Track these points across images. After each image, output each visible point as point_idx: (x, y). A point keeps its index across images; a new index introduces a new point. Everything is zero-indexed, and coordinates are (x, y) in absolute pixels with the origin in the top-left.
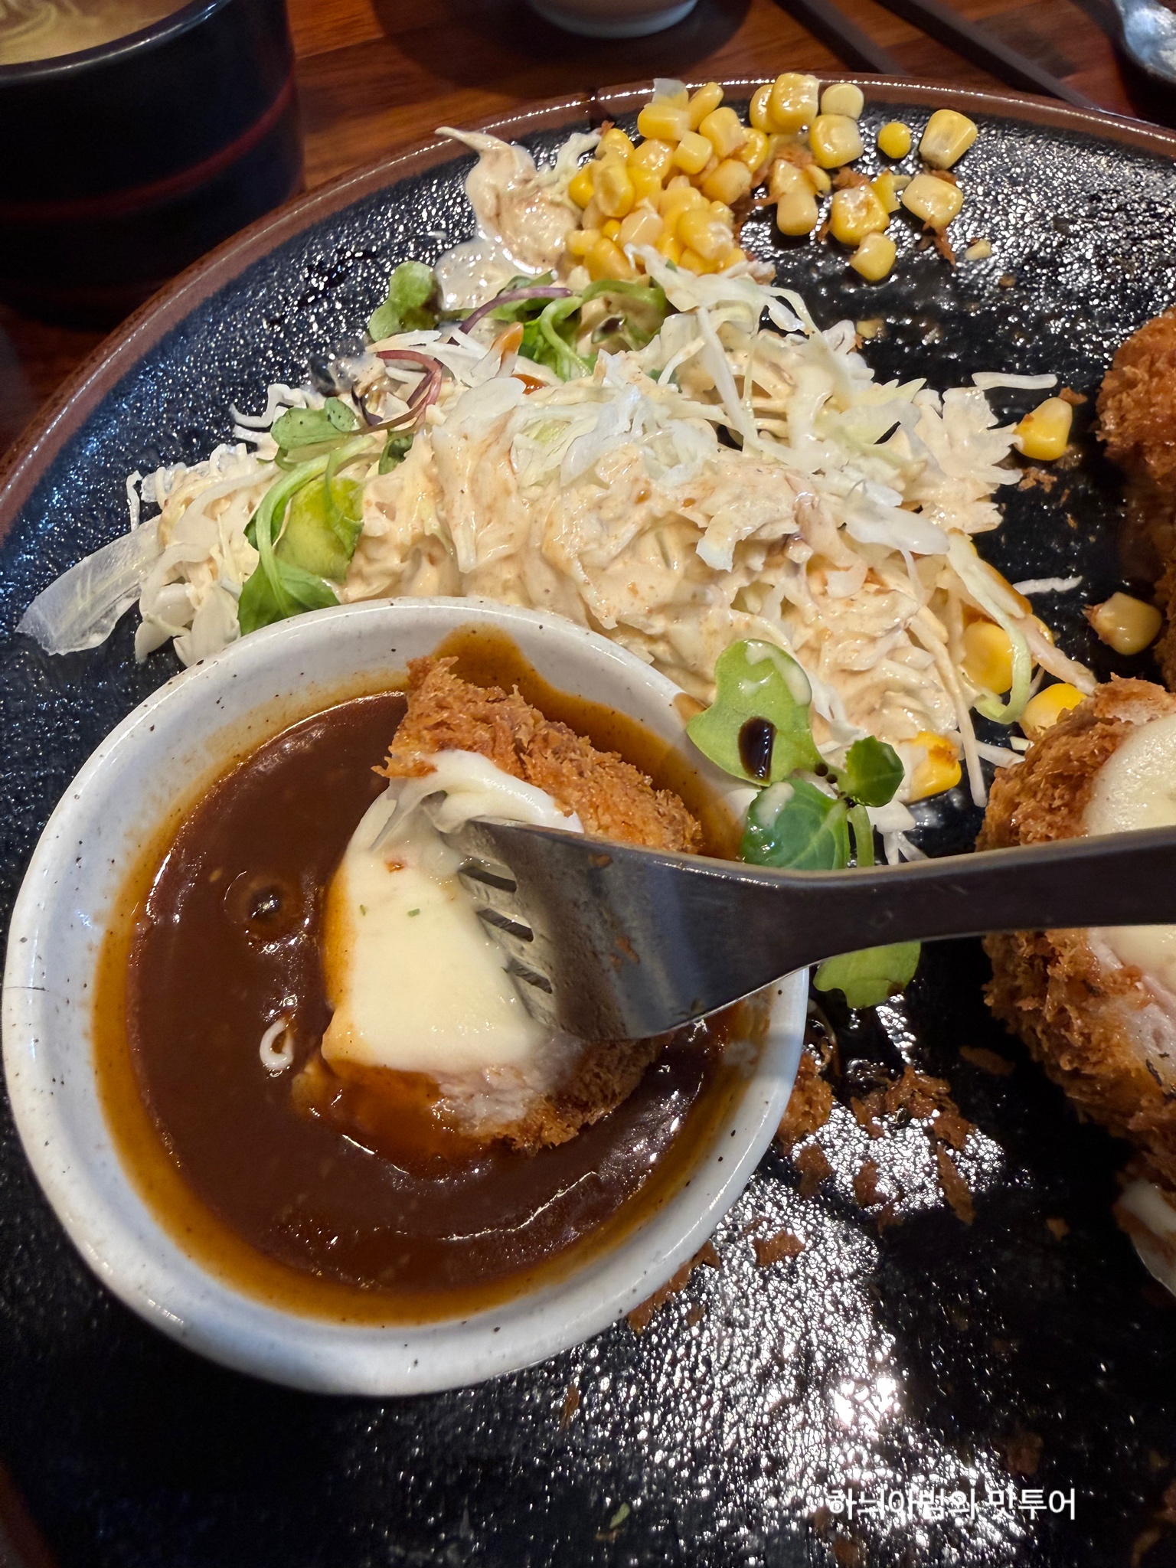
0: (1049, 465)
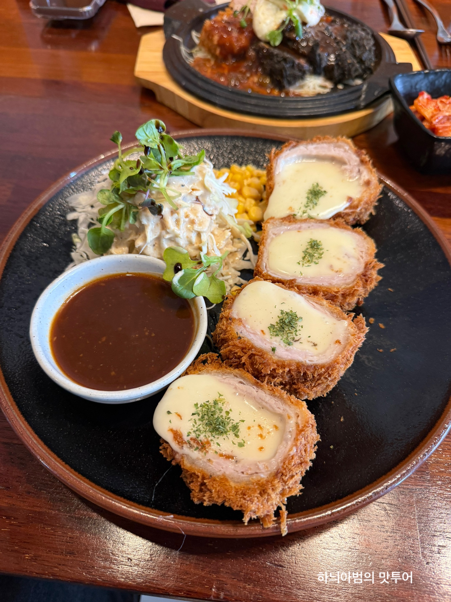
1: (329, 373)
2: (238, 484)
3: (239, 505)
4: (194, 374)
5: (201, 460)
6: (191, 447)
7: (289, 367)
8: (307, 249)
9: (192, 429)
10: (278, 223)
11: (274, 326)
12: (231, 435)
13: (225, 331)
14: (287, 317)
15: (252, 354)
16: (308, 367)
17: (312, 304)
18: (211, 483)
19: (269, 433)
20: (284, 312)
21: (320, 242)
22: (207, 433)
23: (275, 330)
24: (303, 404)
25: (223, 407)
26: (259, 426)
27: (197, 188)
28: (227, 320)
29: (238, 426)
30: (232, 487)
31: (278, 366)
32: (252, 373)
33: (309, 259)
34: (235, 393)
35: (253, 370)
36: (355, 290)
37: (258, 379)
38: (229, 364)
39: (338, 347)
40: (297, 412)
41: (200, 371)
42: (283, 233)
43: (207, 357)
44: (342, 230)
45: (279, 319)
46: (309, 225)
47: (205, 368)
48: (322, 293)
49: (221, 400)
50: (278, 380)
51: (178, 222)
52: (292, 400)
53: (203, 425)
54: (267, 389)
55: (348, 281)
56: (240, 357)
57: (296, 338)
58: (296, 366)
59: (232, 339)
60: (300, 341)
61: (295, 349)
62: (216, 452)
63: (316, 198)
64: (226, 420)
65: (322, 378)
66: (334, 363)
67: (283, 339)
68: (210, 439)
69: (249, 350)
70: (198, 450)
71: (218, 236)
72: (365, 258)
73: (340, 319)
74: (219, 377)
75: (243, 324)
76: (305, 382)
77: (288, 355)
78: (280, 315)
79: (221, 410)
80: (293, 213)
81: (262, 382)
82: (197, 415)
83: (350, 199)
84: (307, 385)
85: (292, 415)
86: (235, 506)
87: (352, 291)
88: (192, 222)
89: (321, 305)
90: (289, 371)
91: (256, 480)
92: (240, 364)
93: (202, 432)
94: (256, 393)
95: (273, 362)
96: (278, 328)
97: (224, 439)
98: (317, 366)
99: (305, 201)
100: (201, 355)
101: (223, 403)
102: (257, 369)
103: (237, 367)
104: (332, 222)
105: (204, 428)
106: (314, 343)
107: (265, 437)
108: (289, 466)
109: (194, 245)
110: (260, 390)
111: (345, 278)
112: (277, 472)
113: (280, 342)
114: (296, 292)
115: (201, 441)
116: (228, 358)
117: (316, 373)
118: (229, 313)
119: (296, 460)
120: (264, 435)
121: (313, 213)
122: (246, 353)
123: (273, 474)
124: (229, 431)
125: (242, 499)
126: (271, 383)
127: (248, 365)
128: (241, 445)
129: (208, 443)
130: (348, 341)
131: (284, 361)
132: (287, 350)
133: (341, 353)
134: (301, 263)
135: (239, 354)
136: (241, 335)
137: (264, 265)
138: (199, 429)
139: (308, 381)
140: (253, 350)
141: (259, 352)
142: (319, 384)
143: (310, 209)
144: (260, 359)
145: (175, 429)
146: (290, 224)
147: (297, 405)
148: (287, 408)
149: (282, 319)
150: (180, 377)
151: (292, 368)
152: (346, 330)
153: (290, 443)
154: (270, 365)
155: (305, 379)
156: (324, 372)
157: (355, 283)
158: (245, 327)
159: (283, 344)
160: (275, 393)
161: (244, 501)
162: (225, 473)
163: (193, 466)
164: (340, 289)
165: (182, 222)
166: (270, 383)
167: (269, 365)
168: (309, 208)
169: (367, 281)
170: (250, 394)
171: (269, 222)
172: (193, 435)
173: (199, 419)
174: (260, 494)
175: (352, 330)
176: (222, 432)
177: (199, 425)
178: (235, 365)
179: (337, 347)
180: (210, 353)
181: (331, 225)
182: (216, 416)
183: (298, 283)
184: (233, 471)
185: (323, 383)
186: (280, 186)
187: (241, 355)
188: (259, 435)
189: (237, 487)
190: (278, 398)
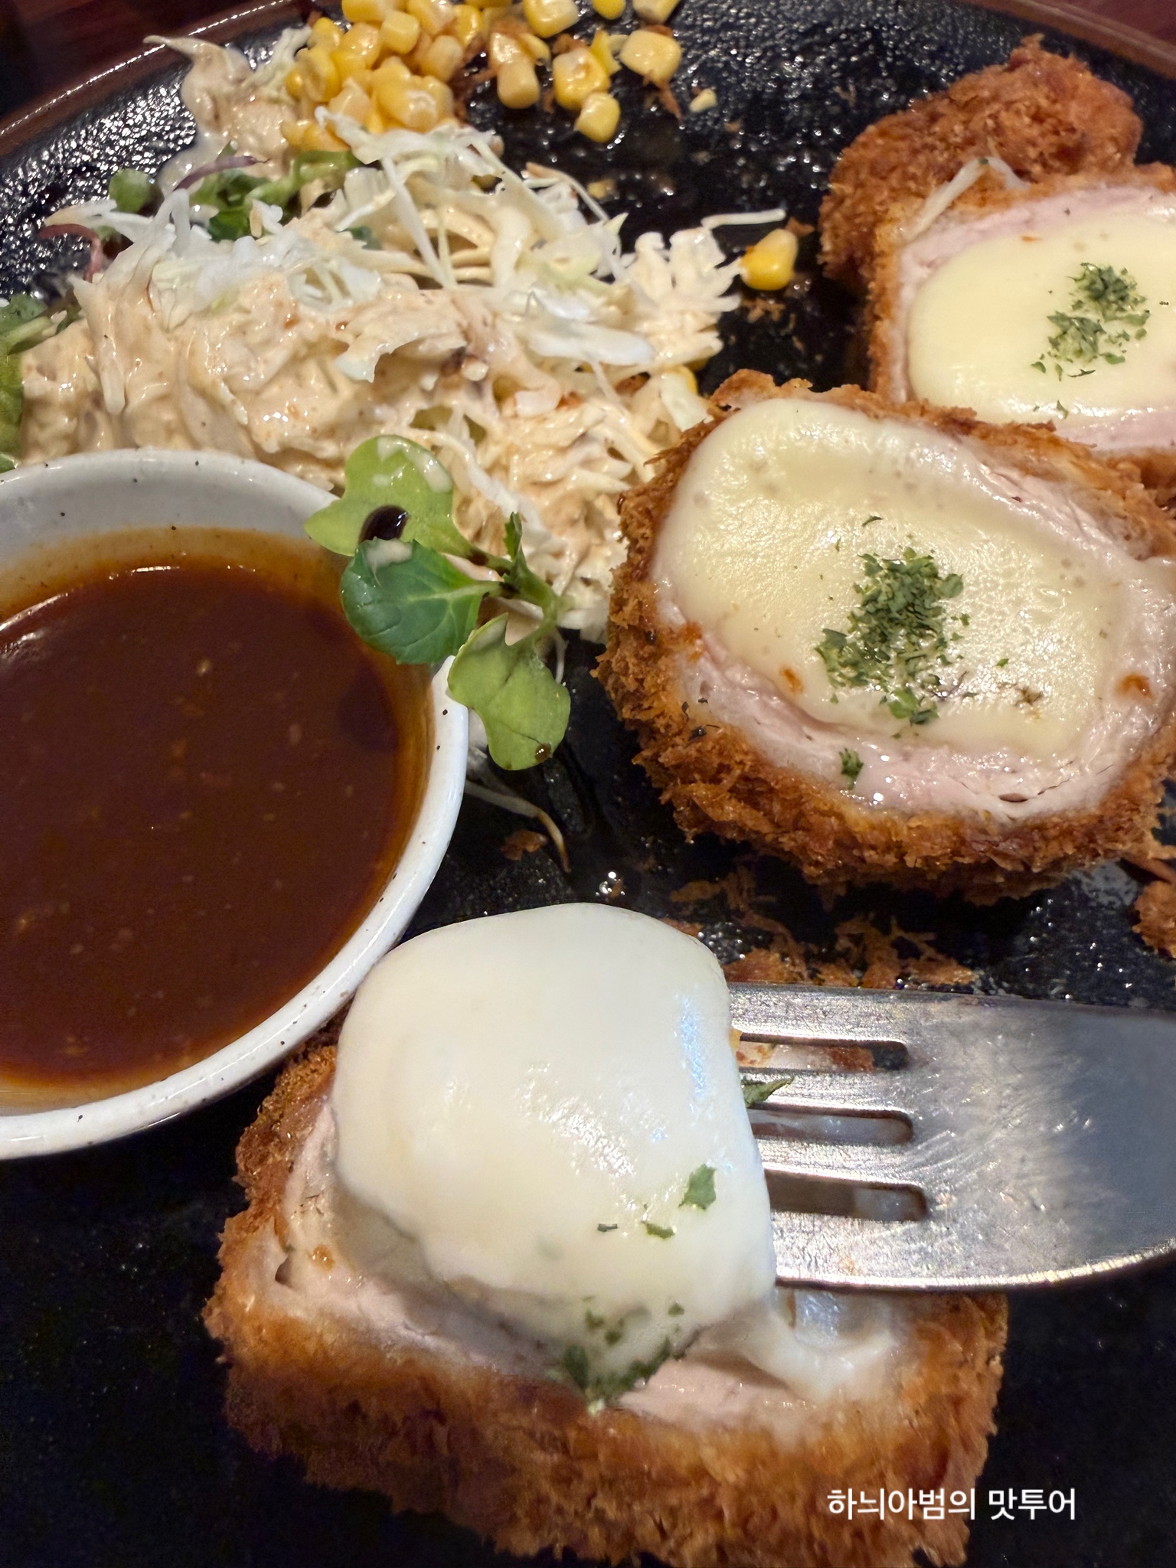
0: (778, 294)
8: (1076, 304)
11: (843, 635)
14: (892, 583)
20: (880, 561)
21: (1125, 273)
23: (846, 655)
28: (638, 646)
33: (1083, 343)
39: (1139, 709)
42: (960, 252)
45: (860, 600)
46: (1068, 201)
57: (946, 678)
58: (947, 843)
60: (963, 689)
75: (707, 650)
78: (865, 582)
96: (862, 645)
106: (1024, 692)
134: (1048, 363)
136: (703, 716)
146: (987, 208)
158: (714, 660)
179: (1132, 710)
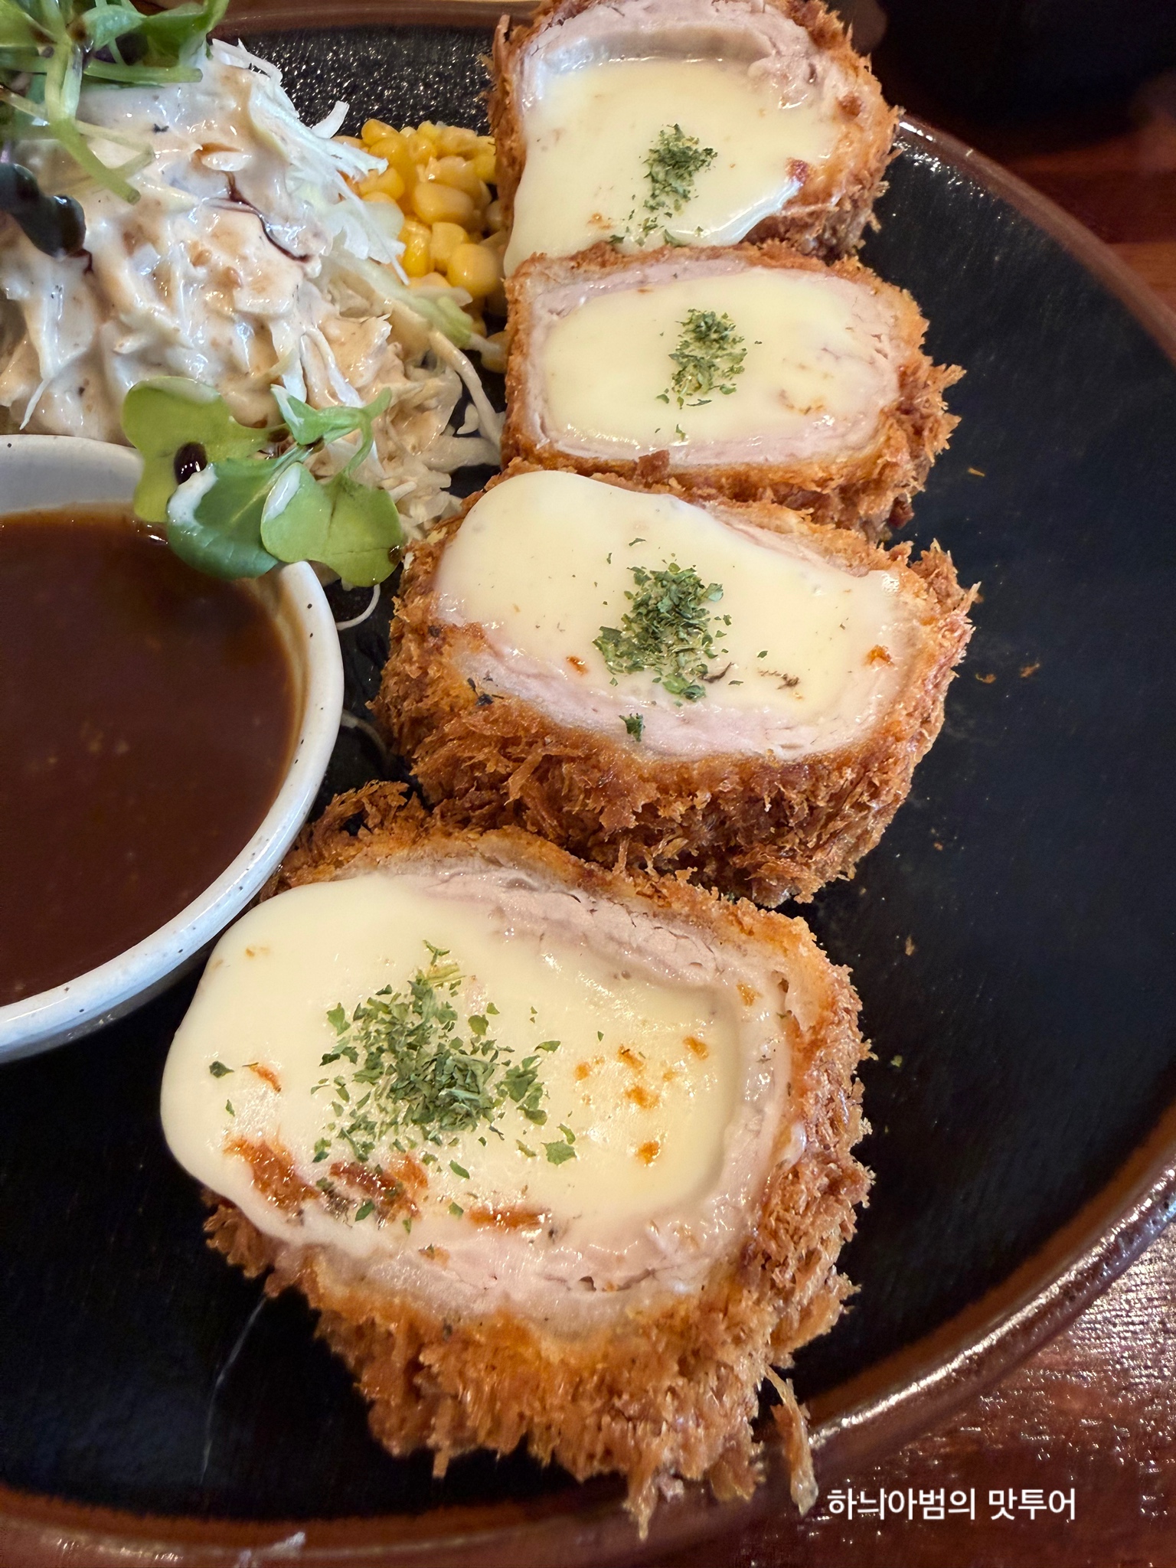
1: (871, 784)
2: (577, 1346)
3: (599, 1449)
4: (314, 881)
5: (391, 1256)
6: (338, 1205)
7: (710, 788)
8: (686, 344)
9: (332, 1127)
10: (562, 274)
11: (617, 632)
12: (509, 1115)
13: (421, 684)
14: (661, 591)
15: (548, 758)
16: (789, 773)
17: (746, 533)
18: (452, 1360)
19: (668, 1076)
20: (647, 573)
21: (725, 316)
22: (401, 1129)
23: (623, 648)
24: (795, 929)
25: (456, 1004)
26: (625, 1054)
27: (223, 141)
28: (422, 638)
29: (533, 1072)
30: (548, 1364)
31: (663, 789)
32: (559, 837)
33: (700, 378)
34: (497, 932)
35: (561, 825)
36: (887, 465)
37: (588, 860)
38: (459, 817)
39: (883, 677)
40: (778, 968)
41: (339, 864)
42: (586, 302)
43: (359, 804)
44: (794, 272)
45: (631, 604)
46: (676, 268)
47: (359, 850)
48: (769, 493)
49: (440, 977)
50: (669, 848)
51: (160, 280)
52: (747, 920)
53: (378, 1096)
54: (633, 891)
55: (854, 438)
56: (498, 782)
57: (714, 667)
58: (736, 778)
59: (453, 712)
60: (730, 676)
61: (718, 710)
62: (456, 1209)
63: (680, 177)
64: (479, 1056)
65: (847, 807)
66: (885, 741)
67: (664, 680)
68: (419, 1155)
69: (530, 744)
70: (370, 1218)
71: (343, 344)
72: (891, 353)
73: (863, 570)
74: (422, 878)
75: (490, 647)
76: (779, 835)
77: (696, 741)
78: (635, 589)
79: (447, 1016)
80: (607, 235)
81: (608, 867)
82: (345, 1059)
83: (799, 169)
84: (788, 847)
85: (759, 983)
86: (581, 1460)
87: (877, 471)
88: (226, 282)
89: (779, 530)
90: (713, 805)
91: (657, 1314)
92: (503, 808)
93: (377, 1130)
94: (588, 916)
95: (641, 777)
96: (635, 641)
97: (482, 1141)
98: (820, 762)
99: (644, 189)
100: (336, 799)
101: (452, 987)
102: (578, 818)
103: (491, 823)
104: (753, 251)
105: (383, 1110)
106: (785, 678)
107: (657, 1098)
108: (790, 1216)
109: (247, 374)
110: (604, 905)
111: (841, 430)
112: (743, 1254)
113: (651, 692)
114: (679, 496)
115: (379, 1170)
116: (450, 795)
117: (823, 793)
118: (426, 610)
119: (813, 1181)
120: (651, 1088)
121: (682, 227)
122: (521, 760)
123: (726, 1269)
124: (498, 1103)
125: (606, 1419)
126: (644, 866)
127: (536, 809)
128: (559, 1154)
129: (414, 1173)
130: (914, 645)
131: (685, 766)
132: (686, 721)
133: (901, 695)
134: (672, 396)
135: (490, 768)
136: (489, 690)
137: (538, 421)
138: (365, 1117)
139: (792, 828)
140: (548, 739)
141: (575, 746)
142: (834, 835)
143: (669, 215)
144: (584, 773)
145: (255, 1138)
146: (607, 269)
147: (772, 939)
148: (734, 961)
149: (644, 603)
150: (255, 902)
151: (726, 787)
152: (896, 606)
153: (772, 1110)
154: (630, 791)
155: (778, 825)
156: (854, 784)
157: (882, 439)
158: (498, 655)
159: (665, 700)
160: (669, 904)
161: (617, 1427)
162: (507, 1297)
163: (362, 1293)
164: (834, 469)
165: (179, 281)
166: (636, 866)
167: (623, 792)
168: (662, 211)
169: (918, 431)
170: (563, 925)
171: (527, 275)
172: (341, 1153)
173: (359, 1077)
174: (685, 1371)
175: (920, 602)
176: (468, 1115)
177: (362, 1103)
178: (483, 817)
179: (877, 677)
180: (373, 786)
181: (752, 263)
182: (431, 1049)
183: (676, 466)
184: (543, 1284)
185: (848, 828)
186: (544, 149)
187: (502, 771)
188: (629, 1095)
189: (573, 1361)
190: (686, 922)
